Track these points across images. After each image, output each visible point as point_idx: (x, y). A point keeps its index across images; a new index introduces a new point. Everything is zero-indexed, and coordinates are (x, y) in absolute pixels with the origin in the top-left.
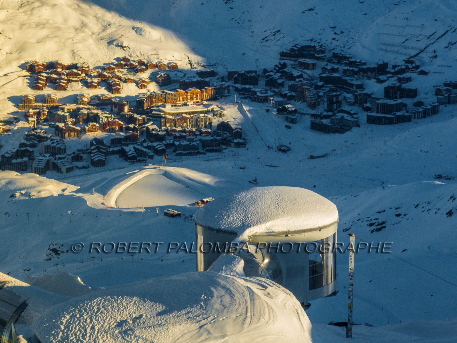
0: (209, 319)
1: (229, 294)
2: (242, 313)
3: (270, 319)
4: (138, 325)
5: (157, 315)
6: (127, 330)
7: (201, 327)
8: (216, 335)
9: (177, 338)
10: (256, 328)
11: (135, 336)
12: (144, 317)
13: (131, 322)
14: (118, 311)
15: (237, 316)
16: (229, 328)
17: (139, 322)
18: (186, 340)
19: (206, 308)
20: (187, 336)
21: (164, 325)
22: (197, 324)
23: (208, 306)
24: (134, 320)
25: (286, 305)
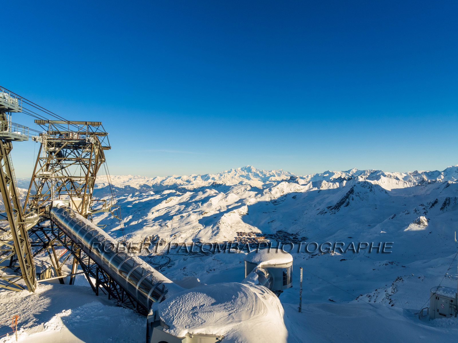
0: (235, 310)
1: (245, 296)
2: (251, 307)
3: (264, 312)
4: (201, 310)
5: (211, 305)
6: (195, 312)
7: (230, 314)
8: (237, 320)
9: (217, 320)
10: (257, 317)
11: (198, 317)
12: (205, 305)
13: (199, 308)
14: (195, 301)
15: (248, 310)
16: (243, 317)
17: (202, 308)
18: (222, 321)
19: (234, 303)
20: (222, 319)
21: (213, 311)
22: (228, 312)
23: (235, 302)
24: (200, 307)
25: (273, 303)
